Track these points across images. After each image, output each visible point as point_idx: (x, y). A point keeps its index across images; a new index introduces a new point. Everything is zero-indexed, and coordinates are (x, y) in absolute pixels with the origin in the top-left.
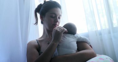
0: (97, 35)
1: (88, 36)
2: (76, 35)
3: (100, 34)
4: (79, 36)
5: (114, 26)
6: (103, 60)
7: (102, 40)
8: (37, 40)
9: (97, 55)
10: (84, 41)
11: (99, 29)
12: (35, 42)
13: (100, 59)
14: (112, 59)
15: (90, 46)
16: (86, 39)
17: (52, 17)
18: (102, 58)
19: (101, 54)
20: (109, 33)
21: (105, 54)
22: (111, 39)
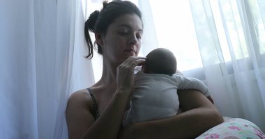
0: (223, 74)
1: (202, 75)
2: (175, 75)
3: (231, 71)
4: (182, 77)
5: (261, 53)
6: (239, 129)
7: (234, 84)
9: (225, 118)
10: (194, 87)
11: (228, 59)
12: (86, 94)
13: (230, 128)
14: (258, 128)
15: (209, 98)
17: (122, 34)
18: (235, 126)
19: (234, 117)
20: (251, 67)
21: (242, 116)
22: (255, 81)
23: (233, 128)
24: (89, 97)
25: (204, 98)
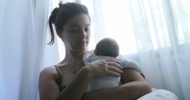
0: (152, 58)
1: (137, 58)
3: (158, 56)
4: (123, 59)
6: (162, 97)
7: (160, 65)
8: (55, 66)
9: (153, 89)
10: (132, 66)
11: (156, 47)
13: (156, 96)
14: (176, 96)
15: (142, 74)
16: (134, 64)
18: (160, 94)
19: (158, 88)
20: (172, 53)
22: (175, 64)
23: (158, 96)
24: (55, 72)
25: (138, 74)
